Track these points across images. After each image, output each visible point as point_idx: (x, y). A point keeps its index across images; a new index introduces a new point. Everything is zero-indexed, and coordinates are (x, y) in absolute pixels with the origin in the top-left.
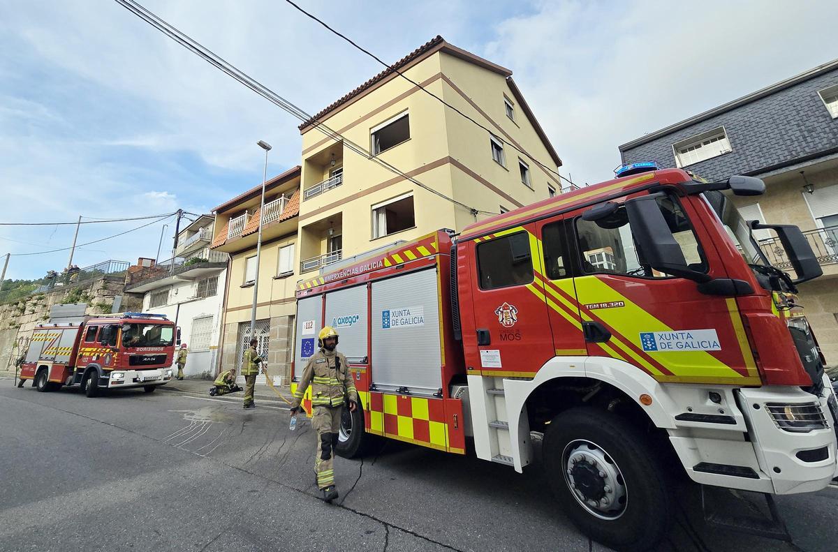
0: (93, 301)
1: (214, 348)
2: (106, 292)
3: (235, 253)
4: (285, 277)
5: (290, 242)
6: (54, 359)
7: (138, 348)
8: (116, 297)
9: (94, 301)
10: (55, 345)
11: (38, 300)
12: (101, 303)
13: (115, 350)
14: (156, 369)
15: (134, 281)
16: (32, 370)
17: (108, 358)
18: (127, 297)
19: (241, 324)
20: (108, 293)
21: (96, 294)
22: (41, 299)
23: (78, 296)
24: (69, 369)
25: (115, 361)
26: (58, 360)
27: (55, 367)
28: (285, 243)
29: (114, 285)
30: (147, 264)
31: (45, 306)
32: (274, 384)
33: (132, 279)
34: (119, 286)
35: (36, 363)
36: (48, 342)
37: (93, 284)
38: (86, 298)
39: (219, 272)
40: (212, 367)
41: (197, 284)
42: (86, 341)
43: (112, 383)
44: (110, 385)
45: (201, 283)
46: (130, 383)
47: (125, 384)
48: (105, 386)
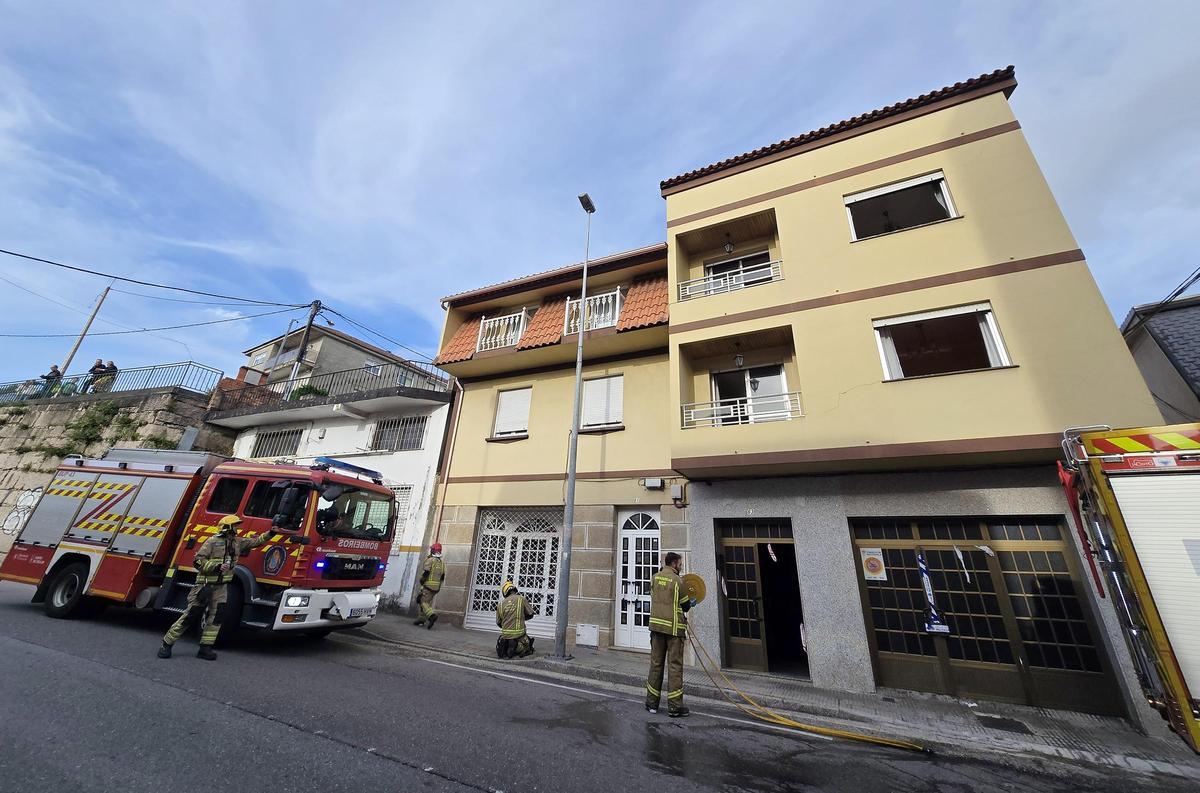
0: (140, 431)
1: (411, 549)
2: (171, 418)
3: (471, 380)
4: (603, 432)
5: (613, 371)
6: (111, 541)
7: (341, 540)
8: (189, 428)
9: (145, 432)
10: (117, 510)
11: (11, 414)
12: (158, 435)
13: (297, 541)
14: (358, 589)
15: (224, 406)
16: (38, 560)
17: (276, 557)
18: (207, 432)
19: (481, 509)
20: (176, 419)
21: (150, 417)
22: (19, 413)
23: (107, 418)
24: (151, 571)
25: (297, 565)
26: (123, 545)
27: (112, 561)
28: (601, 372)
29: (186, 406)
30: (253, 378)
31: (25, 427)
32: (577, 643)
33: (221, 402)
34: (196, 409)
35: (52, 549)
36: (94, 503)
37: (147, 399)
38: (127, 423)
39: (431, 408)
40: (403, 586)
41: (374, 426)
42: (210, 508)
43: (286, 618)
44: (279, 624)
45: (381, 425)
46: (314, 620)
47: (307, 623)
48: (264, 625)
